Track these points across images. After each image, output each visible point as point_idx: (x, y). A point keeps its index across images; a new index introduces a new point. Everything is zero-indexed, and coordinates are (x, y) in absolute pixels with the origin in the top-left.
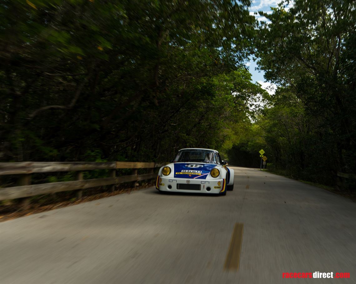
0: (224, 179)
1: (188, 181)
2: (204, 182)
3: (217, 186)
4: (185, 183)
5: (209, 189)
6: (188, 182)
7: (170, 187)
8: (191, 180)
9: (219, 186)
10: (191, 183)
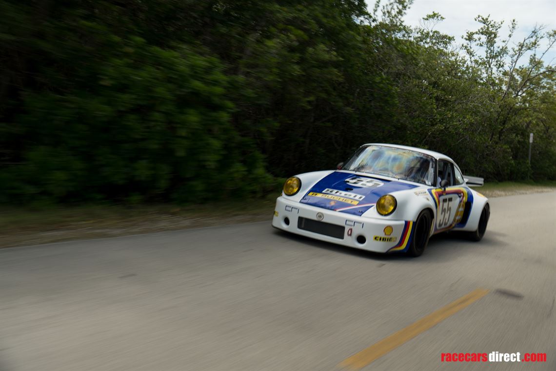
0: (407, 223)
1: (320, 215)
2: (353, 224)
3: (383, 235)
4: (315, 218)
5: (361, 239)
6: (320, 217)
7: (287, 221)
8: (327, 215)
9: (387, 237)
10: (325, 220)
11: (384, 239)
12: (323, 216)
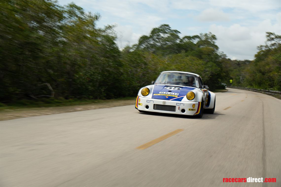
0: (199, 103)
2: (179, 104)
3: (192, 108)
4: (162, 104)
5: (183, 111)
6: (164, 103)
7: (147, 107)
8: (167, 102)
11: (193, 110)
12: (166, 102)
